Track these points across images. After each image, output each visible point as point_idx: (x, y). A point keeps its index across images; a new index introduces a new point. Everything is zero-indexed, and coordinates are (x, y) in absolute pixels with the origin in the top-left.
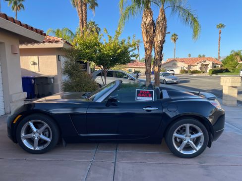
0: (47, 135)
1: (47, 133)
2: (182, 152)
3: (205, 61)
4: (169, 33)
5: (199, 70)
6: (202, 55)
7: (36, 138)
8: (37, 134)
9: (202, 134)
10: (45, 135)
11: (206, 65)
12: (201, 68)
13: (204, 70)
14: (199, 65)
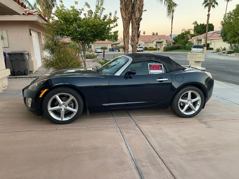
0: (73, 107)
1: (72, 105)
2: (185, 113)
3: (160, 39)
4: (146, 10)
5: (155, 47)
6: (155, 33)
7: (63, 110)
8: (63, 106)
9: (200, 98)
10: (71, 107)
11: (160, 42)
12: (156, 46)
13: (159, 47)
14: (155, 43)
